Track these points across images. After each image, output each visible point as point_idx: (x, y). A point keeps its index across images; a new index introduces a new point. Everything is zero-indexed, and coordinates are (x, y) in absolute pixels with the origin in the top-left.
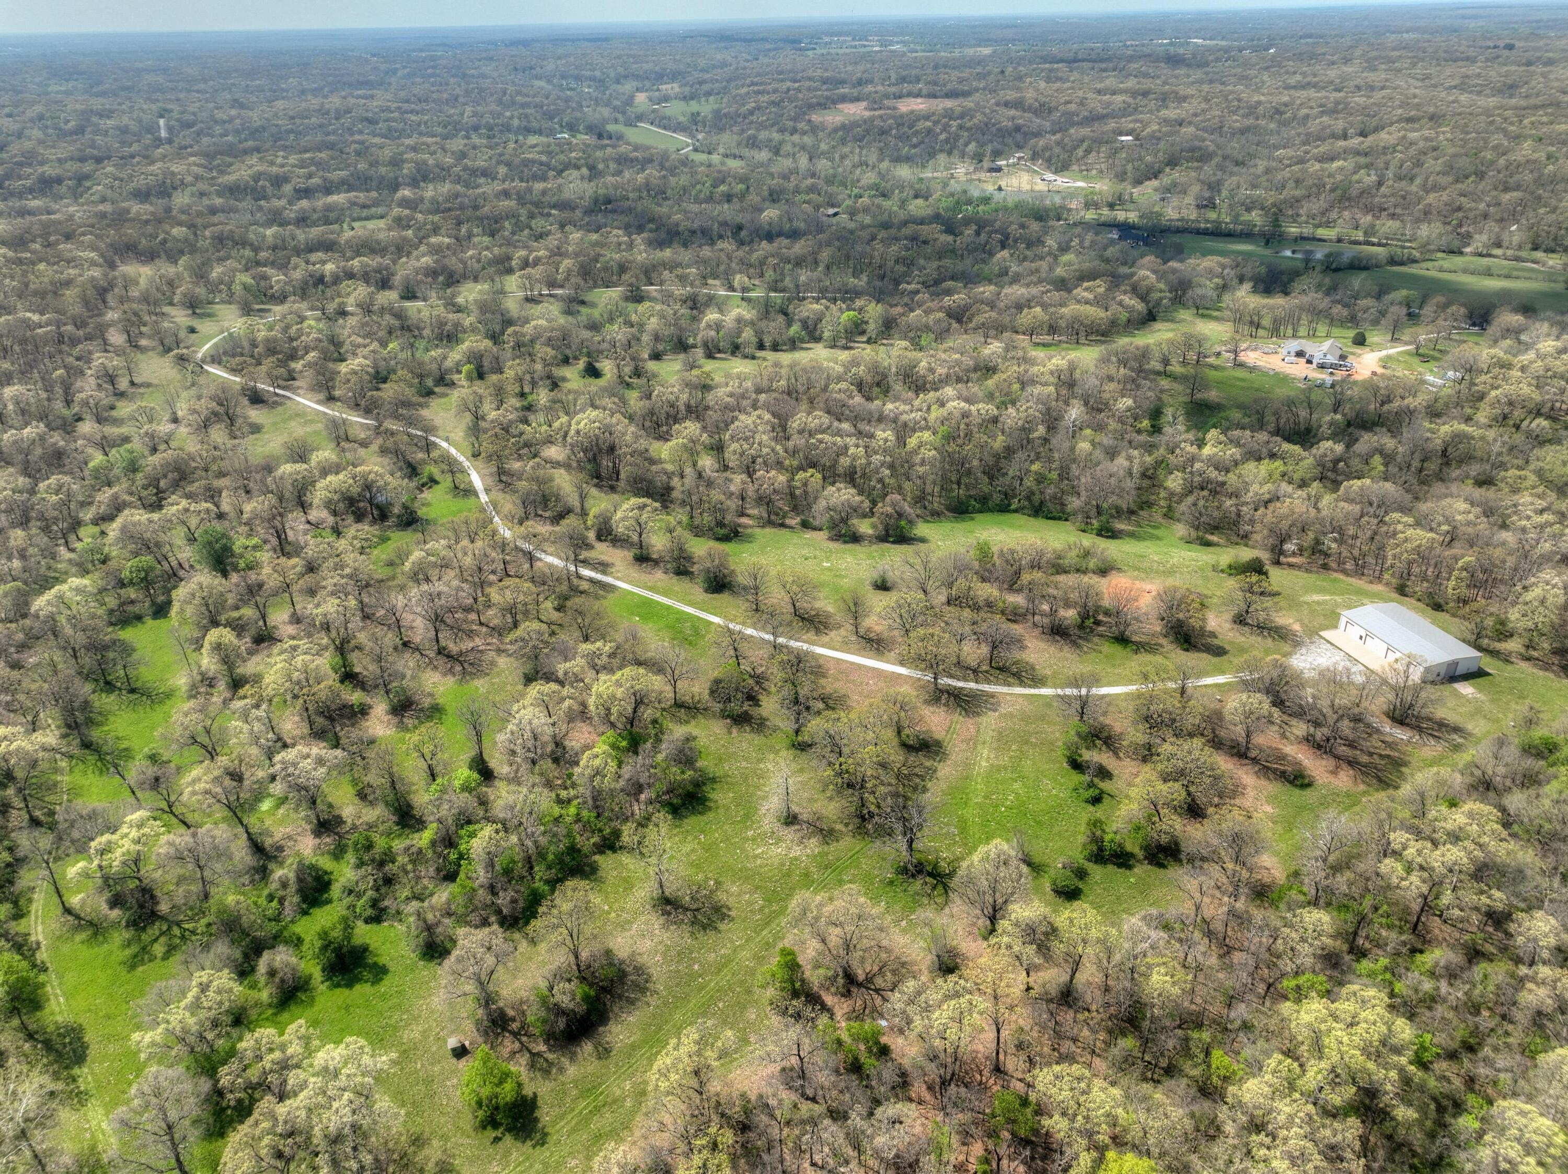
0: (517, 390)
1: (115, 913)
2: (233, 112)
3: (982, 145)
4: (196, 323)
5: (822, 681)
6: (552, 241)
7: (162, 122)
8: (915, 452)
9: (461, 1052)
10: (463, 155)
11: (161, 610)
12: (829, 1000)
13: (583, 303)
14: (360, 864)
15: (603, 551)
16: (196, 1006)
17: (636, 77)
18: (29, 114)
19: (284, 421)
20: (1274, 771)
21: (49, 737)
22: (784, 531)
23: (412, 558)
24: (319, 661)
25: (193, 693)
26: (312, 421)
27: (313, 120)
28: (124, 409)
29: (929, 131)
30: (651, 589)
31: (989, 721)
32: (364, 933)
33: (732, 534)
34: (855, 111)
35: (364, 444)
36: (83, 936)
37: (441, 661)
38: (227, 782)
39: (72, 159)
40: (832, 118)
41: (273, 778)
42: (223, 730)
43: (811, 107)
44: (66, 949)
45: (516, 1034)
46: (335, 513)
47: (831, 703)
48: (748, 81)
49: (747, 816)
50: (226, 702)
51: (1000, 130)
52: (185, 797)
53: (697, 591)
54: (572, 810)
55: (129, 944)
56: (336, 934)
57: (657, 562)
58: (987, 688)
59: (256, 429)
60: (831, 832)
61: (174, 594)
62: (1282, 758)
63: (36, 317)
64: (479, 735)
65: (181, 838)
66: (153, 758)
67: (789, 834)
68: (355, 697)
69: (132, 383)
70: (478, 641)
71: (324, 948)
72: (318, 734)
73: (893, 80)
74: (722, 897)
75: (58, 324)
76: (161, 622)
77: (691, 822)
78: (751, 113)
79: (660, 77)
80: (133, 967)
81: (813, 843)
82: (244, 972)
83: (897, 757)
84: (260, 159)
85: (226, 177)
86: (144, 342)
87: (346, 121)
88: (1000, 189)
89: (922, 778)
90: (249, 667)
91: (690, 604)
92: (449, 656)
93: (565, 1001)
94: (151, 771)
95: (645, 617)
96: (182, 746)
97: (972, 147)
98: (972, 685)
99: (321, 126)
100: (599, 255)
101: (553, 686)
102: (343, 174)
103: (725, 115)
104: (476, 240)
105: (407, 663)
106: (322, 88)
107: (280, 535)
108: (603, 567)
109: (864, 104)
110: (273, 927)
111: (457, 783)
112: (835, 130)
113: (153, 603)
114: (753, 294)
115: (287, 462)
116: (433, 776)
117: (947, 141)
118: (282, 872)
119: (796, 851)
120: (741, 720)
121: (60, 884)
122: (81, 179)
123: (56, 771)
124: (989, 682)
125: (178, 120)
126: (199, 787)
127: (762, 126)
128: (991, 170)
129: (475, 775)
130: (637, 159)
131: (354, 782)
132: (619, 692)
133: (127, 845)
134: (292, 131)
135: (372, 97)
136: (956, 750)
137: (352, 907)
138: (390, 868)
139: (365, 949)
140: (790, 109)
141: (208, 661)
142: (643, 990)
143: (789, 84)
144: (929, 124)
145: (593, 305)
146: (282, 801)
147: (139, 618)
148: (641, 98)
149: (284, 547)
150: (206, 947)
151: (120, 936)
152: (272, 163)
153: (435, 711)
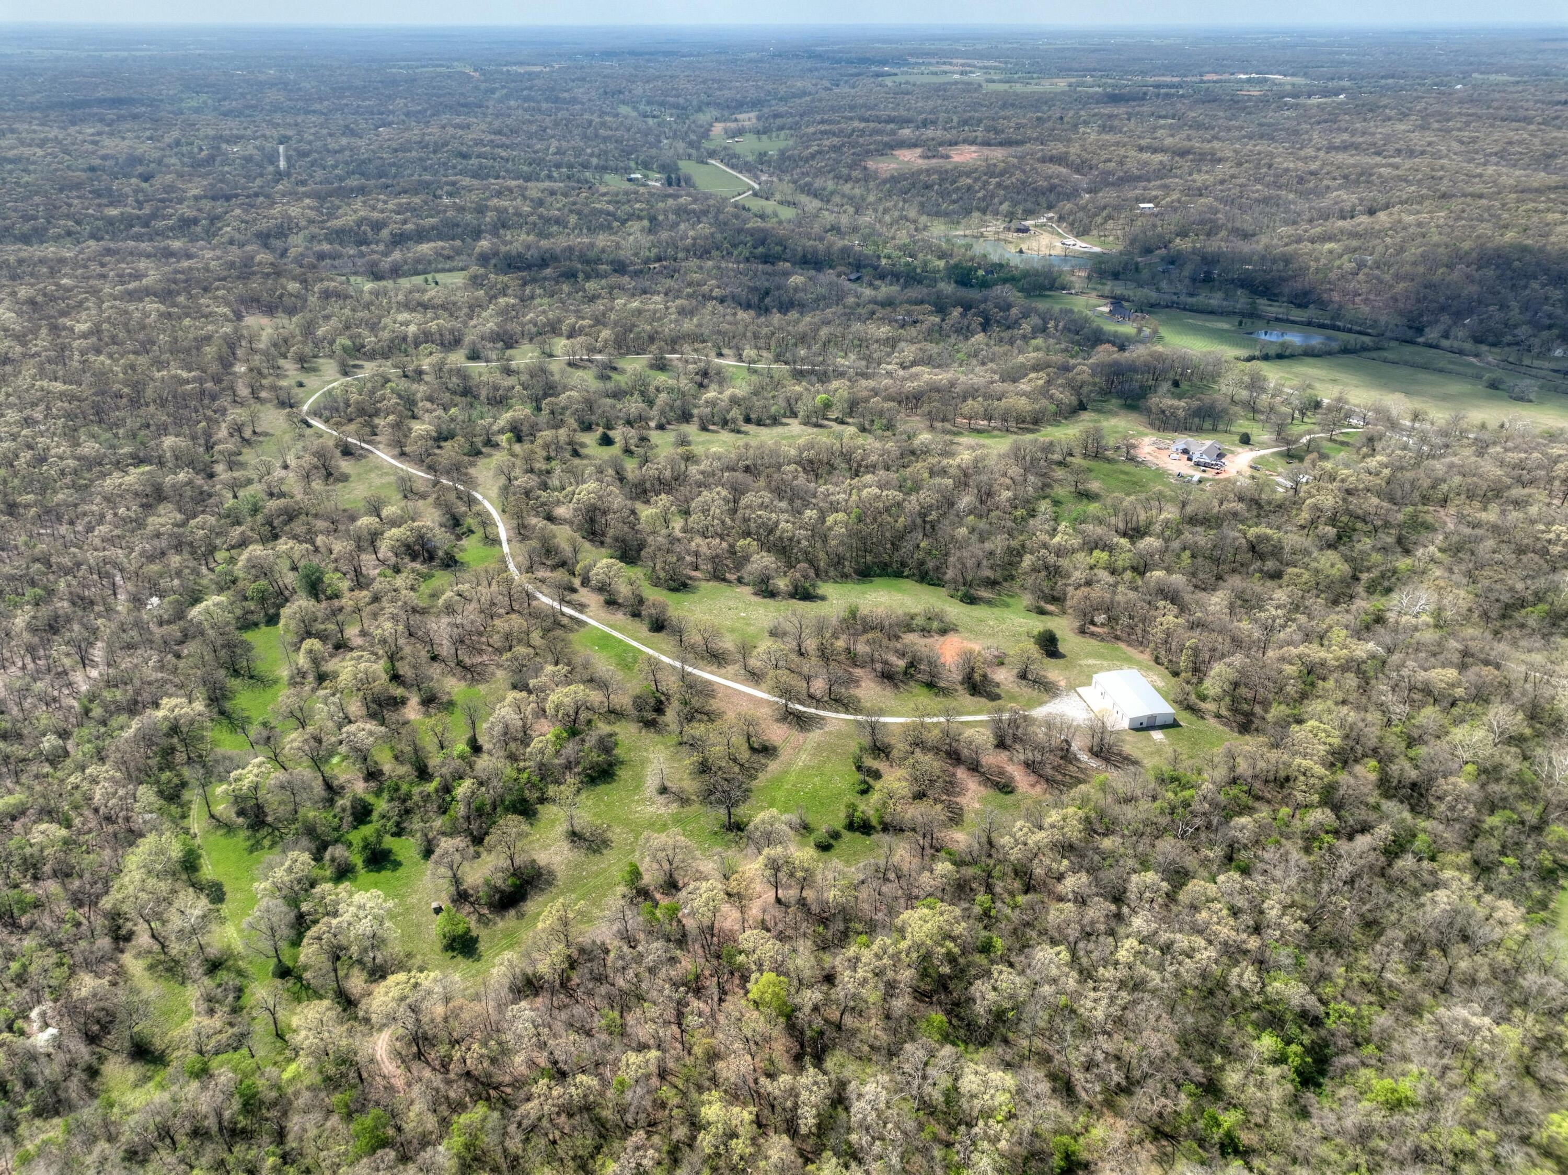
0: (545, 454)
1: (241, 820)
2: (344, 141)
3: (1015, 204)
4: (303, 378)
5: (712, 701)
6: (600, 306)
7: (281, 148)
8: (830, 529)
9: (438, 911)
10: (541, 203)
11: (272, 620)
12: (658, 896)
13: (615, 369)
14: (391, 800)
15: (584, 595)
16: (290, 870)
17: (718, 105)
18: (168, 139)
19: (366, 472)
20: (992, 781)
21: (199, 706)
22: (723, 585)
23: (444, 597)
24: (375, 666)
25: (293, 683)
26: (387, 474)
27: (414, 154)
28: (249, 456)
29: (969, 188)
30: (611, 626)
31: (815, 735)
32: (389, 842)
33: (680, 585)
34: (910, 158)
35: (423, 496)
36: (222, 832)
37: (459, 669)
38: (312, 743)
39: (205, 197)
40: (885, 166)
41: (341, 742)
42: (311, 709)
43: (868, 153)
44: (211, 838)
45: (472, 904)
46: (397, 555)
47: (711, 716)
48: (818, 118)
49: (637, 787)
50: (314, 690)
51: (1035, 189)
52: (286, 750)
53: (643, 629)
54: (525, 775)
55: (249, 838)
56: (373, 839)
57: (620, 605)
58: (821, 713)
59: (344, 478)
60: (688, 800)
61: (282, 611)
62: (1002, 773)
63: (185, 374)
64: (473, 723)
65: (281, 775)
66: (265, 724)
67: (662, 799)
68: (399, 691)
69: (254, 432)
70: (485, 658)
71: (365, 847)
72: (372, 716)
73: (955, 124)
74: (609, 834)
75: (201, 381)
76: (271, 629)
77: (602, 788)
78: (813, 156)
79: (740, 105)
80: (251, 852)
81: (674, 808)
82: (318, 857)
83: (744, 755)
84: (364, 202)
85: (335, 222)
86: (263, 394)
87: (442, 156)
88: (1021, 252)
89: (757, 770)
90: (330, 666)
91: (636, 640)
92: (464, 667)
93: (499, 883)
94: (265, 733)
95: (603, 647)
96: (286, 717)
97: (1005, 207)
98: (813, 711)
99: (421, 159)
100: (634, 326)
101: (524, 694)
102: (433, 221)
103: (789, 158)
104: (537, 301)
105: (435, 670)
106: (426, 110)
107: (358, 572)
108: (581, 607)
109: (918, 151)
110: (336, 835)
111: (455, 753)
112: (885, 182)
113: (266, 614)
114: (759, 366)
115: (366, 514)
116: (442, 748)
117: (984, 199)
118: (343, 802)
119: (662, 810)
120: (650, 724)
121: (210, 799)
122: (213, 219)
123: (202, 728)
124: (824, 709)
125: (295, 150)
126: (295, 744)
127: (819, 172)
128: (1019, 230)
129: (468, 749)
130: (694, 211)
131: (392, 748)
132: (566, 700)
133: (251, 777)
134: (394, 164)
135: (468, 127)
136: (785, 754)
137: (384, 826)
138: (409, 804)
139: (389, 851)
140: (848, 156)
141: (302, 660)
142: (550, 884)
143: (856, 124)
144: (969, 181)
145: (622, 372)
146: (346, 758)
147: (256, 625)
148: (718, 128)
149: (360, 581)
150: (296, 842)
151: (243, 834)
152: (374, 208)
153: (449, 706)
